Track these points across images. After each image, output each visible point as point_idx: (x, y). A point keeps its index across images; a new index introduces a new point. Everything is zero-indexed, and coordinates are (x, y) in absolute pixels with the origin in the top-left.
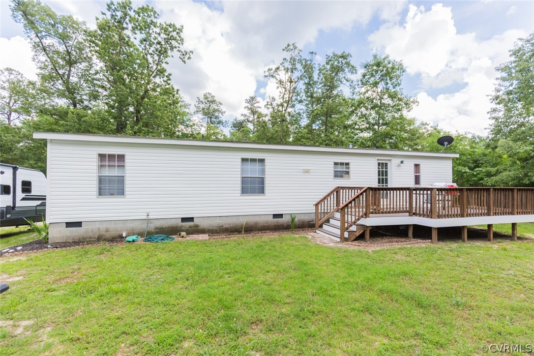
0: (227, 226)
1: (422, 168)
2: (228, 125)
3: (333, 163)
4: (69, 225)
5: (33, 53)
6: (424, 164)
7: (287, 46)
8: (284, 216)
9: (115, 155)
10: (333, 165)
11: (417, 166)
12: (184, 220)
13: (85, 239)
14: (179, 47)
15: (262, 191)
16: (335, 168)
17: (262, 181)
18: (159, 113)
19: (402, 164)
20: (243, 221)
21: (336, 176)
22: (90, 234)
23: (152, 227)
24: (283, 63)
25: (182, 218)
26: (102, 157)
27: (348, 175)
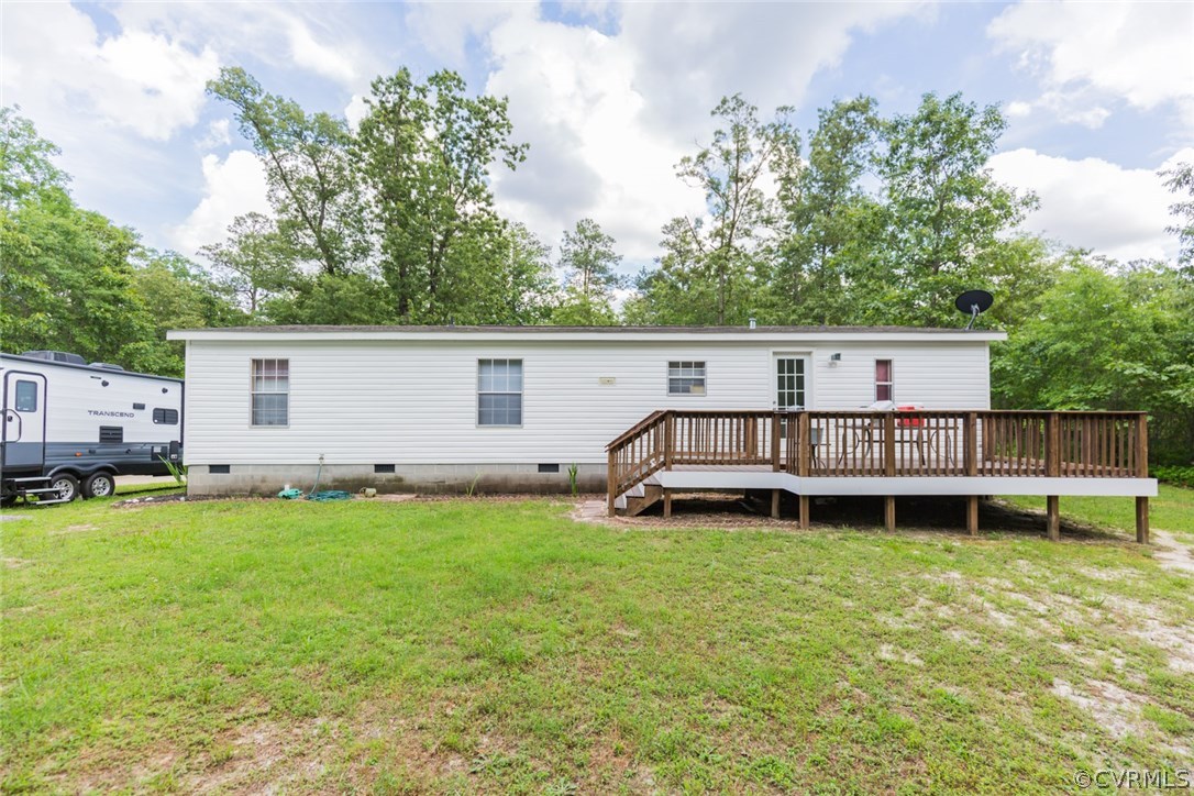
0: (452, 483)
1: (896, 368)
2: (629, 283)
3: (666, 364)
4: (214, 468)
5: (268, 187)
6: (901, 360)
7: (720, 104)
8: (560, 467)
9: (274, 361)
10: (666, 368)
11: (884, 365)
12: (379, 468)
13: (233, 491)
14: (503, 140)
15: (517, 419)
16: (670, 373)
17: (517, 399)
18: (465, 274)
19: (838, 362)
20: (478, 475)
21: (672, 390)
22: (241, 484)
23: (328, 477)
24: (717, 141)
25: (376, 465)
26: (257, 363)
27: (701, 388)
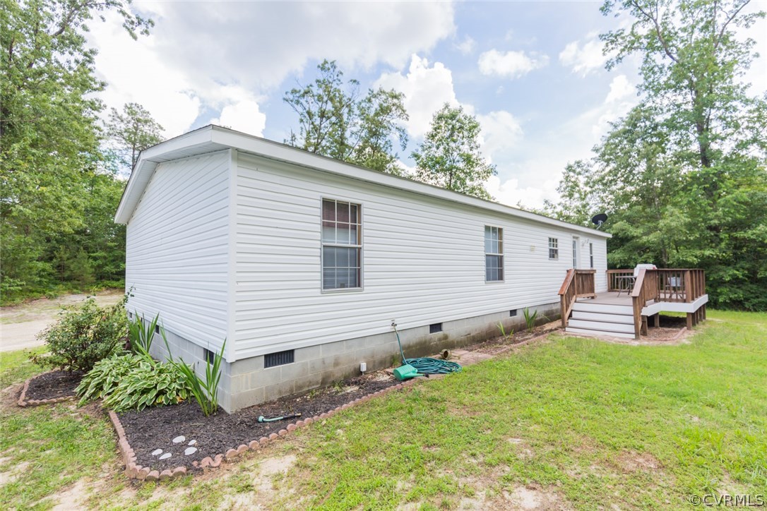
1: (593, 248)
3: (548, 239)
6: (594, 244)
9: (348, 204)
10: (548, 242)
12: (433, 328)
15: (500, 276)
16: (549, 245)
17: (501, 261)
21: (550, 255)
22: (310, 376)
25: (431, 325)
26: (328, 205)
27: (556, 255)
